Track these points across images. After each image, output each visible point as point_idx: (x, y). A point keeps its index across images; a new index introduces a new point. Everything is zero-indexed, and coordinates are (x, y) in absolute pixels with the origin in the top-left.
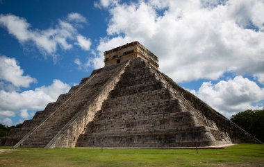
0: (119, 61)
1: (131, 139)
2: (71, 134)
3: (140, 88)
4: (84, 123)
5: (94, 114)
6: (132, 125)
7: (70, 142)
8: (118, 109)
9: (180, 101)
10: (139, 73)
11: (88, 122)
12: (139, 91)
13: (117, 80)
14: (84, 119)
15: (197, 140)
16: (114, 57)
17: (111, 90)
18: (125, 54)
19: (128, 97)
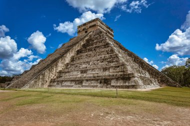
0: (86, 32)
1: (81, 82)
2: (43, 79)
3: (95, 47)
4: (54, 71)
5: (63, 65)
6: (85, 72)
7: (43, 84)
8: (78, 62)
9: (120, 55)
10: (96, 38)
11: (58, 71)
12: (94, 50)
13: (82, 43)
14: (55, 69)
15: (127, 84)
16: (84, 29)
17: (77, 49)
18: (90, 27)
19: (86, 53)
